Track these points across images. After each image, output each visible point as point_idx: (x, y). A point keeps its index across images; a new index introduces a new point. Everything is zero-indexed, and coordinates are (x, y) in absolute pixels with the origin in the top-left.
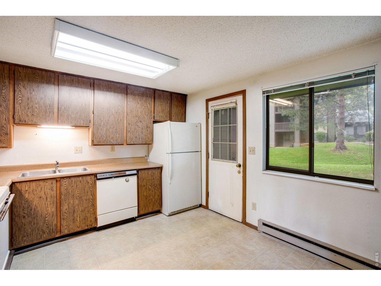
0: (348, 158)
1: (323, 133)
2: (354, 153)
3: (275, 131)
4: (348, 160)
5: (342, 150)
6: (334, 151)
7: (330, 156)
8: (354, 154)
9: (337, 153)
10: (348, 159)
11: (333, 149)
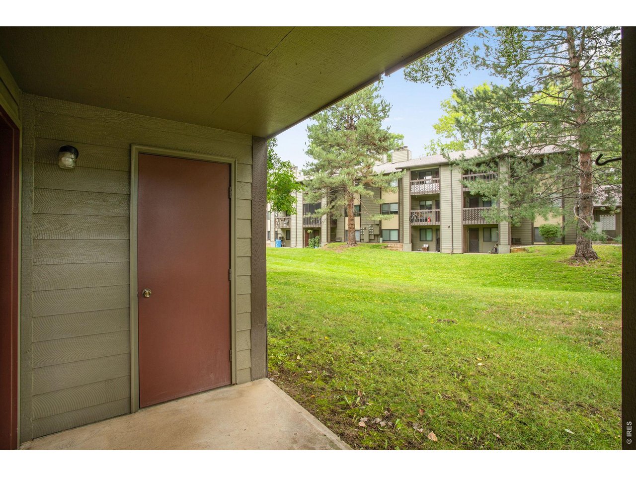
0: (598, 277)
1: (553, 228)
2: (611, 266)
3: (462, 223)
4: (596, 281)
5: (587, 259)
6: (571, 261)
7: (562, 272)
8: (611, 269)
9: (577, 266)
10: (597, 279)
11: (569, 257)
